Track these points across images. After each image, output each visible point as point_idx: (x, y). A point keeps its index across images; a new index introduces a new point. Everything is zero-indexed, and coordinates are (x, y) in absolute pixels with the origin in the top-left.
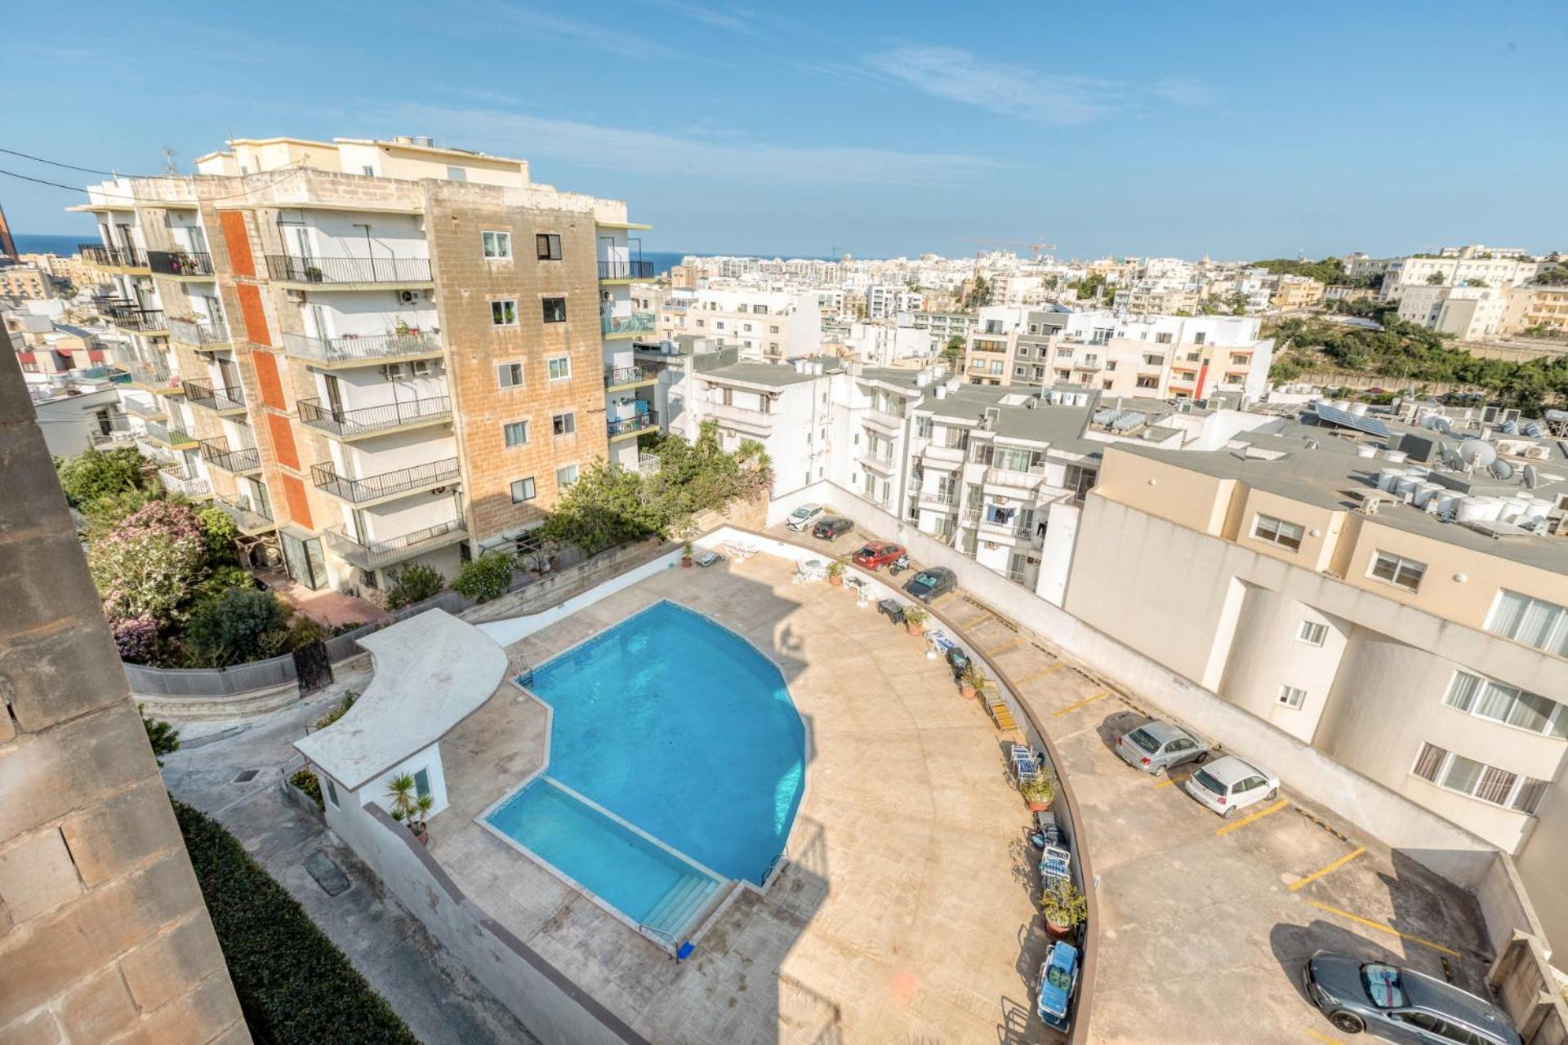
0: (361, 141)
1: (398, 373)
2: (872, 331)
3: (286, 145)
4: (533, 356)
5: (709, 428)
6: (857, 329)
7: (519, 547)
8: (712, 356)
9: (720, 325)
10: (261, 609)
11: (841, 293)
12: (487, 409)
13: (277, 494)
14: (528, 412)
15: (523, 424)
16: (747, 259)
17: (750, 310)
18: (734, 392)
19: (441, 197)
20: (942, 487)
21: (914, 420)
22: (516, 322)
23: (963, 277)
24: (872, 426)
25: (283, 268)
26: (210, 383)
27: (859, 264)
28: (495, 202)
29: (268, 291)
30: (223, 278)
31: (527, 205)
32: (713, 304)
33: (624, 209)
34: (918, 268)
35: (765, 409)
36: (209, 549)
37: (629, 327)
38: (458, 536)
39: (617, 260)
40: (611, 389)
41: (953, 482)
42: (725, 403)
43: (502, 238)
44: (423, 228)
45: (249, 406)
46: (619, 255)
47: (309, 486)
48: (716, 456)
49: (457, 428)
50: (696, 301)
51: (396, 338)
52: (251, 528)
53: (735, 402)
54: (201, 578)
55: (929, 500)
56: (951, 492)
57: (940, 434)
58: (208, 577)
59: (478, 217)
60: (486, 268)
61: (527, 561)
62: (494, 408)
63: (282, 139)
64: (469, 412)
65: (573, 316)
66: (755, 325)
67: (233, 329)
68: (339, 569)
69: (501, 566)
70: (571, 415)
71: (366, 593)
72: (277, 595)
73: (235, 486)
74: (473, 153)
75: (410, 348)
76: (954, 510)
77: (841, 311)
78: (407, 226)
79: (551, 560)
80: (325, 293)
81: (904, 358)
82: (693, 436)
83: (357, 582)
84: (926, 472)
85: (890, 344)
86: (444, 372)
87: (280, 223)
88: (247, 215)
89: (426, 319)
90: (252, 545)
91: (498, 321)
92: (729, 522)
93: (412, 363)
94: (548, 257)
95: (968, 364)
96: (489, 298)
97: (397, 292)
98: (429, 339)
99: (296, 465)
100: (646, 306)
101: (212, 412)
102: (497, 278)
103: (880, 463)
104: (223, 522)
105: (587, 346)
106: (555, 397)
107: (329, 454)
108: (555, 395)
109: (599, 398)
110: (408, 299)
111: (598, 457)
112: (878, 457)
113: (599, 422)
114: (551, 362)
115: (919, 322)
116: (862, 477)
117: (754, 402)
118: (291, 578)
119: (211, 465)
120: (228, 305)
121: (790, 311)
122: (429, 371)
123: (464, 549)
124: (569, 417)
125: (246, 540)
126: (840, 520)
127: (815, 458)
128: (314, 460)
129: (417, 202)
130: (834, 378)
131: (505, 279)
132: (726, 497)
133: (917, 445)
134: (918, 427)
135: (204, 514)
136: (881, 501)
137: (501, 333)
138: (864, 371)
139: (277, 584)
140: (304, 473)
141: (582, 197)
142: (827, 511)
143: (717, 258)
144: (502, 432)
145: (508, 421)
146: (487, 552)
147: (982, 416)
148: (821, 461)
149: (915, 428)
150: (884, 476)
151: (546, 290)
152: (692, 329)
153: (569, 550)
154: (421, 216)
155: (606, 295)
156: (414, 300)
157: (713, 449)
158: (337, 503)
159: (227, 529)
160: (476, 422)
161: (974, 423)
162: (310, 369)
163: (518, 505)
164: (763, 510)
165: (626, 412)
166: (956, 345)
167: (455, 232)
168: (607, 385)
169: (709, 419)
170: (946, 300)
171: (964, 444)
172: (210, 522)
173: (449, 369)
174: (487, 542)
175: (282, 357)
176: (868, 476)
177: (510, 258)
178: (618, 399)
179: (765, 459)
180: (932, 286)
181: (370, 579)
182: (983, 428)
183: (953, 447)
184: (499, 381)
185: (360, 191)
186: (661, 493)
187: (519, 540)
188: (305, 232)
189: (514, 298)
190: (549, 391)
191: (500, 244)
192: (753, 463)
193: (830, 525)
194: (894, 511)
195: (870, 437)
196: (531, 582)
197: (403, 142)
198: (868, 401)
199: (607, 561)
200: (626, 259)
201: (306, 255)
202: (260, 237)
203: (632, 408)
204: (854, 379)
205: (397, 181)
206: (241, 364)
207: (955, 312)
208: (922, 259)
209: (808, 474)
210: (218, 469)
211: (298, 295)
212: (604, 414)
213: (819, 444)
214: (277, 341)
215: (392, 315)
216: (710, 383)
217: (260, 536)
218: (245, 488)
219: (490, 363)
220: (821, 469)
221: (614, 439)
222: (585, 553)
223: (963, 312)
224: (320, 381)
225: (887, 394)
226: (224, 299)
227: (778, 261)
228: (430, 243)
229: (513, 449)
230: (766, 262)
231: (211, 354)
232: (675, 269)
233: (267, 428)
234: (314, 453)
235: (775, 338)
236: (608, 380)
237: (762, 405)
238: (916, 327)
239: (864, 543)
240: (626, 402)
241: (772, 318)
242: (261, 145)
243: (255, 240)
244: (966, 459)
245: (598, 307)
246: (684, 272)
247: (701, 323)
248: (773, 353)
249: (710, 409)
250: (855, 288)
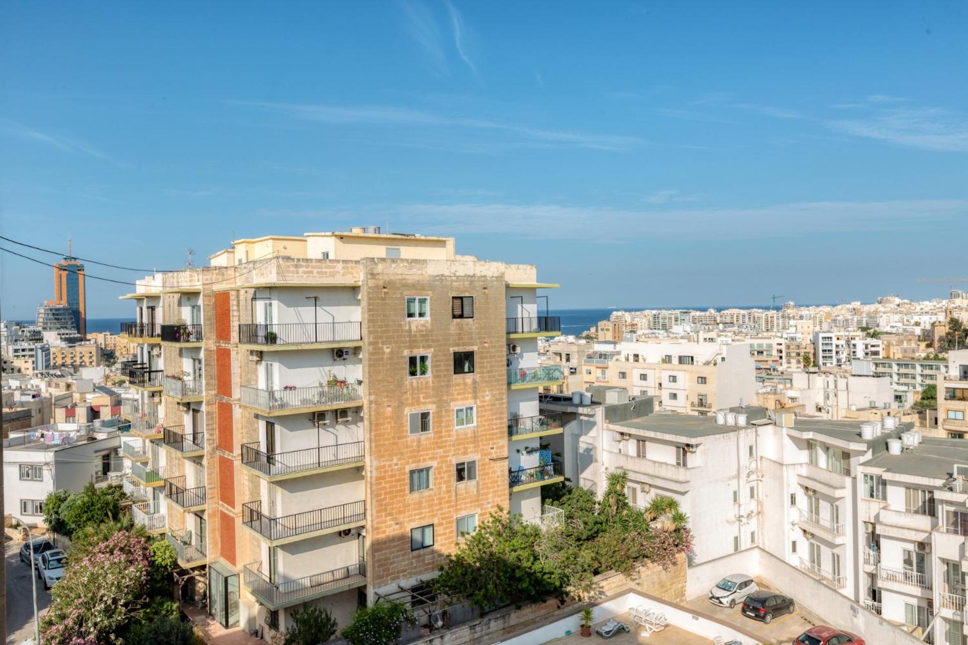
0: (323, 234)
1: (324, 419)
2: (820, 381)
3: (271, 241)
4: (442, 405)
5: (618, 480)
7: (413, 597)
8: (625, 407)
9: (643, 377)
11: (783, 341)
12: (396, 455)
13: (213, 530)
14: (433, 459)
15: (428, 469)
17: (675, 361)
18: (647, 443)
19: (375, 271)
20: (908, 562)
21: (860, 478)
22: (429, 374)
23: (933, 319)
24: (811, 485)
25: (250, 333)
26: (183, 430)
28: (419, 272)
29: (238, 353)
30: (209, 343)
31: (447, 273)
32: (637, 356)
33: (534, 271)
34: (877, 310)
35: (682, 463)
36: (152, 579)
37: (535, 377)
38: (356, 582)
39: (526, 315)
40: (515, 438)
41: (921, 560)
42: (639, 456)
43: (422, 301)
44: (359, 297)
45: (207, 449)
46: (529, 311)
47: (238, 521)
48: (625, 512)
49: (368, 472)
50: (619, 353)
51: (326, 389)
52: (188, 561)
53: (649, 456)
54: (139, 606)
55: (892, 578)
56: (921, 568)
57: (896, 497)
58: (145, 606)
59: (404, 286)
60: (407, 328)
61: (421, 616)
62: (402, 454)
63: (270, 237)
64: (380, 457)
65: (480, 368)
66: (679, 375)
67: (207, 384)
68: (250, 607)
70: (474, 462)
71: (269, 634)
72: (195, 629)
73: (184, 522)
74: (408, 236)
75: (337, 398)
76: (927, 594)
77: (784, 360)
78: (347, 296)
79: (444, 614)
80: (277, 352)
82: (602, 489)
83: (263, 624)
84: (883, 542)
86: (362, 419)
87: (254, 299)
88: (233, 293)
89: (352, 372)
90: (186, 577)
91: (413, 373)
92: (639, 588)
93: (336, 411)
94: (461, 316)
96: (407, 353)
97: (333, 350)
98: (353, 389)
99: (232, 504)
101: (179, 454)
102: (415, 336)
103: (824, 529)
104: (168, 553)
105: (493, 396)
106: (459, 444)
107: (259, 494)
108: (460, 442)
109: (502, 446)
110: (340, 356)
111: (499, 507)
112: (822, 522)
113: (501, 470)
114: (458, 411)
115: (881, 370)
116: (804, 546)
117: (668, 455)
118: (211, 614)
119: (169, 501)
120: (206, 365)
121: (719, 361)
122: (349, 419)
123: (361, 594)
124: (472, 464)
125: (183, 572)
126: (776, 597)
127: (744, 520)
128: (247, 498)
129: (358, 277)
130: (761, 430)
131: (422, 336)
132: (636, 559)
133: (868, 509)
134: (867, 487)
135: (156, 544)
136: (830, 577)
137: (415, 384)
138: (797, 422)
139: (199, 618)
140: (236, 512)
141: (495, 264)
142: (760, 584)
144: (407, 477)
145: (413, 466)
146: (381, 600)
147: (951, 475)
148: (753, 525)
149: (863, 489)
150: (832, 545)
151: (458, 345)
153: (461, 606)
154: (359, 287)
155: (514, 348)
156: (345, 356)
157: (622, 504)
158: (258, 541)
159: (168, 561)
160: (384, 466)
161: (939, 482)
162: (257, 416)
163: (415, 553)
164: (680, 577)
165: (530, 462)
166: (927, 396)
167: (384, 299)
168: (510, 433)
169: (619, 472)
170: (912, 345)
171: (930, 508)
172: (158, 553)
173: (366, 417)
174: (383, 591)
175: (238, 406)
176: (812, 545)
177: (428, 318)
178: (522, 448)
179: (679, 518)
180: (893, 330)
181: (273, 622)
182: (951, 489)
183: (916, 512)
184: (408, 428)
185: (315, 271)
186: (561, 549)
187: (414, 589)
188: (270, 304)
189: (429, 353)
190: (454, 438)
191: (421, 307)
192: (664, 523)
193: (763, 602)
194: (849, 591)
195: (810, 498)
196: (420, 637)
197: (357, 231)
198: (803, 456)
199: (500, 622)
200: (534, 314)
201: (268, 323)
202: (239, 310)
203: (536, 456)
204: (785, 431)
205: (345, 261)
206: (208, 413)
207: (927, 359)
209: (736, 538)
210: (174, 505)
211: (257, 355)
212: (506, 463)
213: (749, 505)
214: (236, 393)
215: (327, 369)
216: (622, 434)
217: (193, 569)
218: (191, 523)
219: (403, 411)
220: (753, 534)
221: (516, 489)
222: (477, 612)
223: (936, 359)
224: (262, 425)
225: (827, 448)
226: (206, 360)
228: (363, 308)
229: (416, 495)
231: (188, 405)
233: (217, 465)
234: (247, 493)
235: (703, 389)
236: (513, 427)
237: (678, 458)
238: (876, 375)
239: (808, 627)
240: (530, 452)
241: (699, 369)
242: (254, 243)
243: (235, 313)
244: (934, 526)
245: (505, 359)
246: (611, 326)
247: (623, 375)
248: (701, 404)
249: (622, 462)
250: (799, 335)
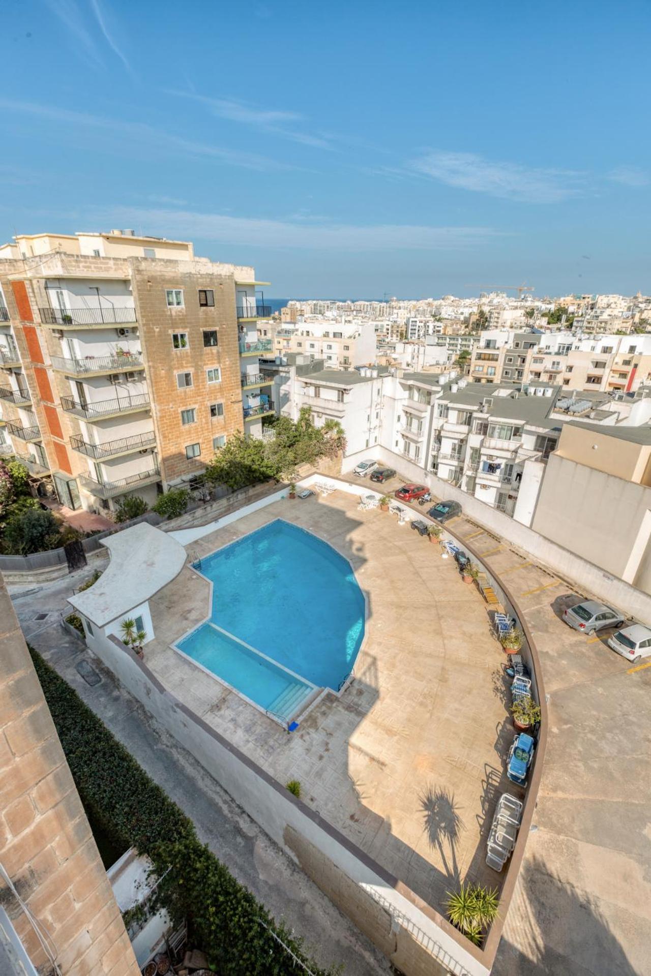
0: (92, 234)
1: (118, 379)
2: (410, 348)
3: (47, 238)
4: (198, 367)
5: (306, 412)
6: (400, 347)
7: (191, 486)
8: (307, 366)
9: (312, 346)
10: (45, 521)
11: (390, 323)
12: (171, 402)
13: (50, 454)
14: (195, 403)
15: (193, 410)
16: (328, 302)
17: (331, 335)
18: (321, 389)
19: (140, 268)
20: (454, 449)
21: (436, 406)
22: (188, 347)
23: (471, 310)
24: (409, 410)
25: (49, 315)
26: (11, 387)
27: (402, 304)
28: (173, 270)
29: (41, 330)
30: (15, 323)
31: (193, 272)
32: (308, 332)
33: (253, 272)
34: (440, 305)
35: (341, 400)
36: (15, 486)
37: (256, 348)
38: (155, 479)
39: (249, 305)
40: (245, 388)
41: (460, 447)
42: (316, 396)
43: (178, 293)
44: (131, 289)
45: (33, 401)
46: (250, 302)
47: (69, 448)
48: (310, 430)
49: (154, 413)
50: (297, 330)
51: (116, 358)
52: (38, 473)
53: (322, 396)
54: (10, 503)
55: (445, 457)
56: (459, 452)
57: (453, 416)
58: (14, 502)
59: (163, 280)
60: (169, 313)
61: (196, 494)
62: (175, 401)
64: (160, 403)
65: (222, 342)
66: (333, 345)
67: (22, 354)
68: (87, 498)
69: (181, 498)
70: (221, 404)
71: (103, 512)
72: (53, 513)
73: (27, 449)
74: (159, 239)
75: (124, 364)
76: (461, 464)
77: (390, 335)
78: (121, 287)
79: (210, 494)
80: (74, 331)
81: (430, 366)
82: (295, 417)
83: (98, 506)
84: (443, 440)
85: (421, 357)
86: (145, 379)
87: (46, 288)
88: (27, 283)
89: (134, 346)
90: (38, 483)
91: (176, 347)
92: (318, 471)
93: (126, 373)
94: (206, 305)
95: (472, 369)
96: (171, 332)
97: (116, 329)
98: (136, 358)
99: (61, 437)
100: (265, 334)
101: (12, 404)
102: (175, 319)
103: (413, 434)
104: (21, 470)
105: (231, 361)
106: (211, 393)
107: (79, 430)
108: (212, 392)
109: (238, 394)
110: (123, 334)
111: (238, 430)
112: (412, 430)
113: (238, 409)
114: (210, 372)
115: (440, 341)
116: (402, 443)
117: (333, 395)
118: (61, 503)
119: (13, 436)
120: (18, 340)
121: (357, 336)
122: (136, 378)
123: (159, 486)
124: (220, 406)
125: (35, 481)
126: (388, 470)
127: (372, 430)
128: (71, 433)
129: (127, 272)
130: (385, 379)
131: (180, 319)
132: (316, 455)
133: (437, 423)
134: (439, 411)
135: (11, 464)
136: (413, 458)
137: (179, 354)
138: (405, 375)
139: (54, 506)
140: (66, 441)
141: (227, 266)
142: (379, 464)
143: (310, 302)
144: (180, 415)
145: (183, 409)
146: (172, 489)
147: (481, 404)
148: (376, 433)
149: (436, 411)
150: (416, 442)
151: (205, 326)
152: (294, 349)
153: (221, 488)
154: (129, 280)
155: (242, 328)
156: (126, 334)
157: (308, 425)
158: (85, 459)
159: (23, 474)
160: (163, 410)
161: (476, 408)
162: (67, 378)
163: (190, 460)
164: (339, 463)
165: (254, 403)
166: (464, 357)
167: (150, 291)
168: (243, 386)
169: (306, 406)
170: (459, 327)
171: (468, 422)
172: (14, 469)
173: (148, 377)
174: (172, 483)
175: (51, 370)
176: (406, 442)
177: (183, 306)
178: (249, 394)
179: (341, 432)
180: (450, 317)
181: (105, 504)
182: (481, 412)
183: (462, 424)
184: (177, 384)
185: (93, 266)
186: (276, 453)
187: (191, 481)
188: (61, 293)
189: (186, 332)
190: (208, 390)
191: (177, 297)
192: (333, 434)
193: (381, 473)
194: (422, 465)
195: (408, 417)
196: (199, 507)
197: (116, 233)
198: (406, 394)
199: (244, 494)
200: (254, 304)
201: (63, 308)
202: (35, 297)
203: (258, 399)
204: (398, 380)
205: (114, 259)
206: (28, 375)
207: (464, 335)
208: (443, 299)
209: (367, 441)
210: (17, 438)
211: (58, 333)
212: (241, 404)
213: (375, 422)
214: (47, 361)
215: (114, 344)
216: (306, 383)
217: (42, 478)
218: (32, 450)
219: (172, 373)
220: (376, 438)
221: (247, 419)
222: (231, 491)
223: (469, 334)
224: (73, 385)
225: (419, 389)
226: (16, 336)
227: (349, 302)
228: (135, 298)
229: (187, 426)
230: (341, 304)
231: (10, 370)
232: (283, 310)
233: (43, 411)
234: (71, 429)
235: (346, 353)
236: (244, 382)
237: (339, 397)
238: (438, 345)
239: (403, 485)
240: (255, 396)
241: (345, 341)
242: (32, 239)
243: (33, 299)
244: (470, 431)
245: (237, 336)
246: (288, 311)
247: (300, 345)
248: (345, 363)
249: (306, 400)
250: (399, 320)
